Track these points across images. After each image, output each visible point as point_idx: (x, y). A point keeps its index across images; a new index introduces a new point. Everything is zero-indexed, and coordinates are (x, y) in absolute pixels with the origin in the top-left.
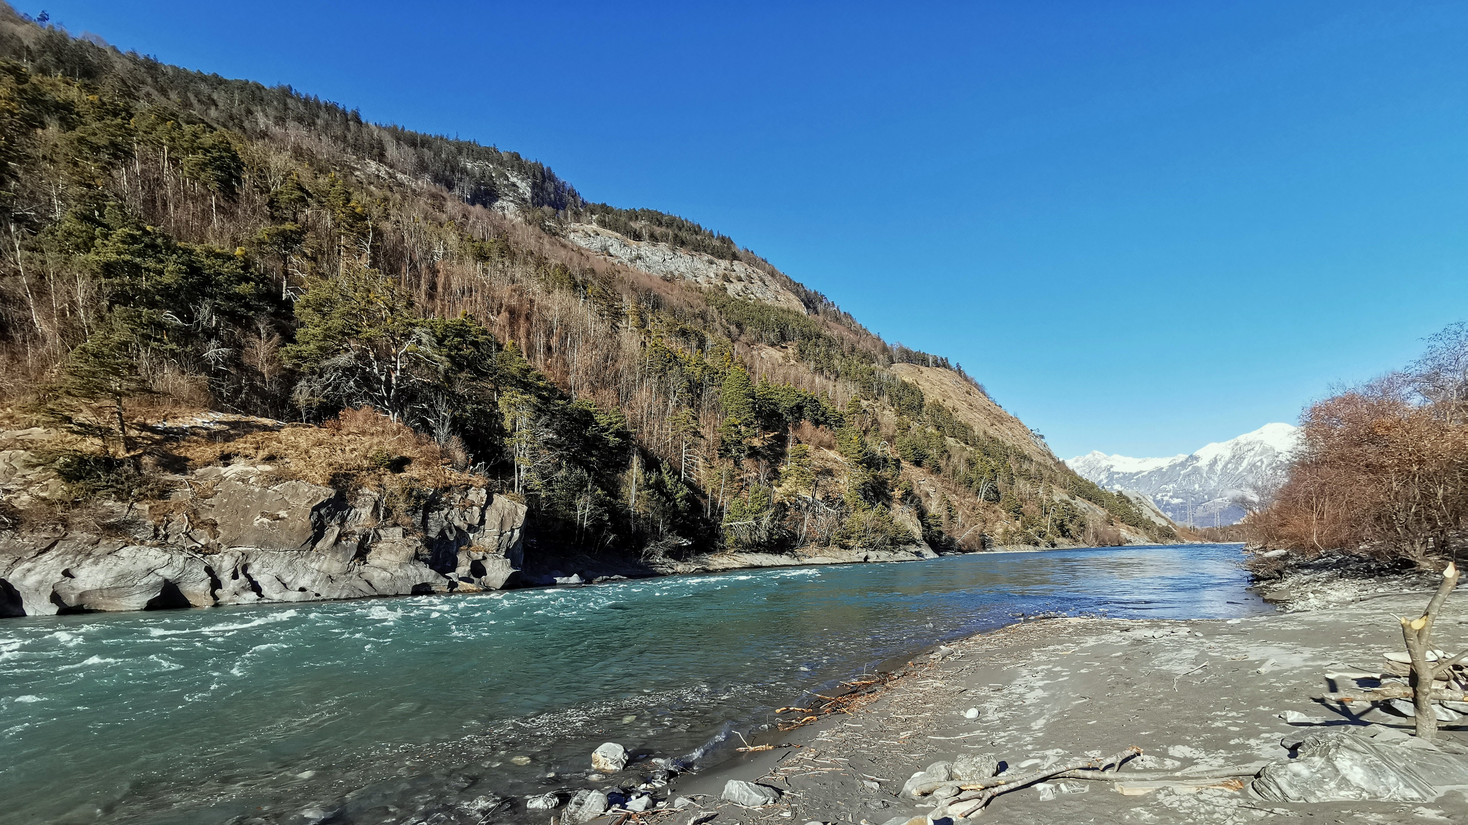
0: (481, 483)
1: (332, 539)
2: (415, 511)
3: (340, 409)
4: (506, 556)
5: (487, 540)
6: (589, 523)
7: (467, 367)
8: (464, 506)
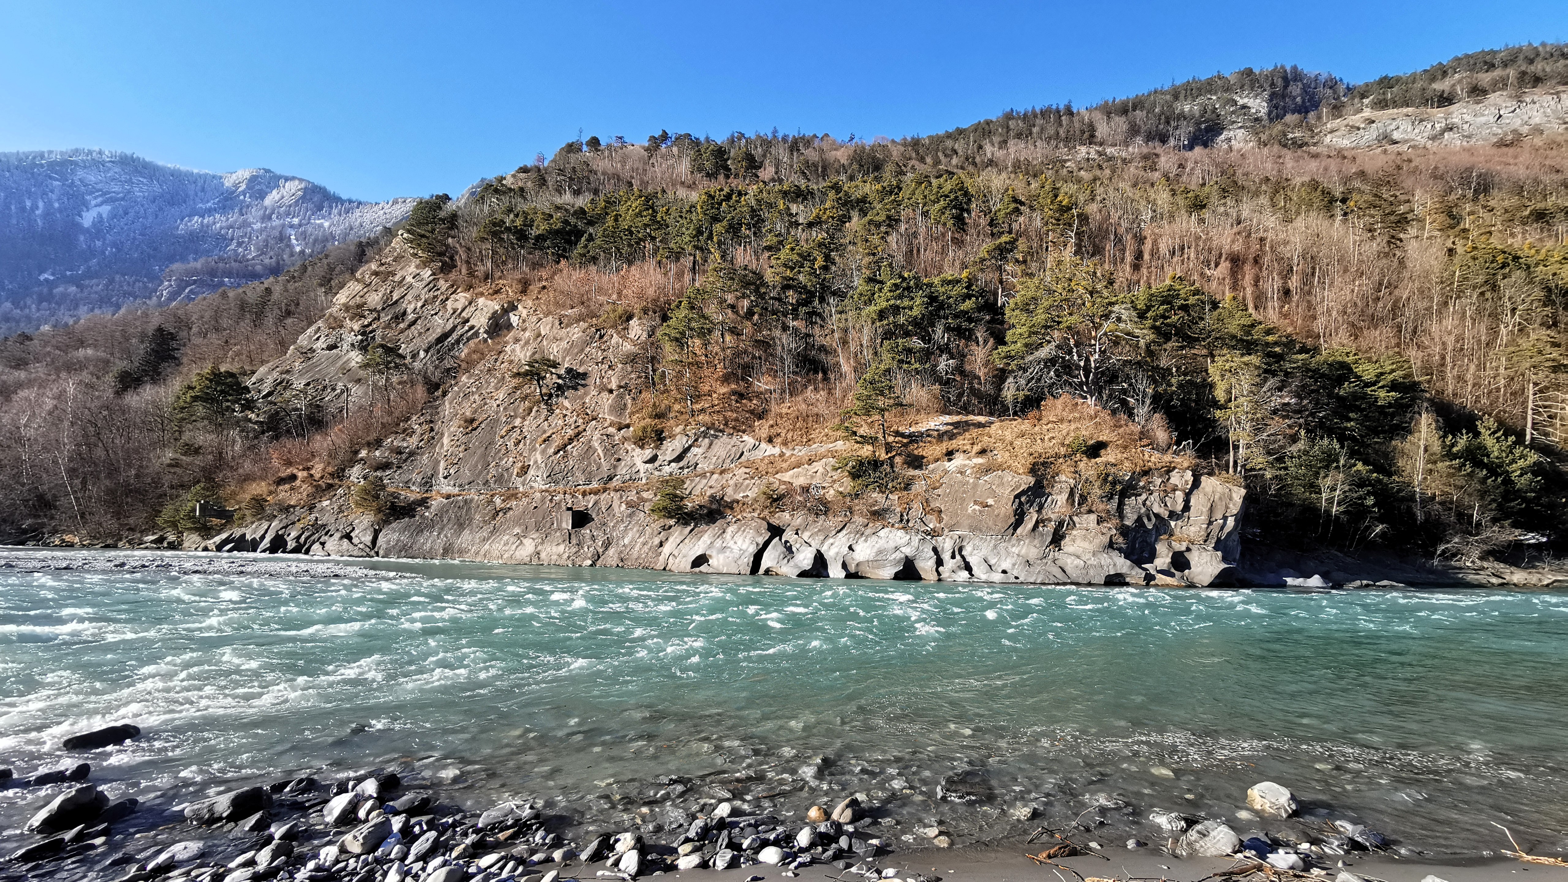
0: (1186, 464)
1: (1030, 525)
2: (1110, 498)
3: (1042, 399)
4: (1216, 548)
5: (1192, 528)
6: (1342, 509)
7: (1175, 335)
8: (1165, 491)
